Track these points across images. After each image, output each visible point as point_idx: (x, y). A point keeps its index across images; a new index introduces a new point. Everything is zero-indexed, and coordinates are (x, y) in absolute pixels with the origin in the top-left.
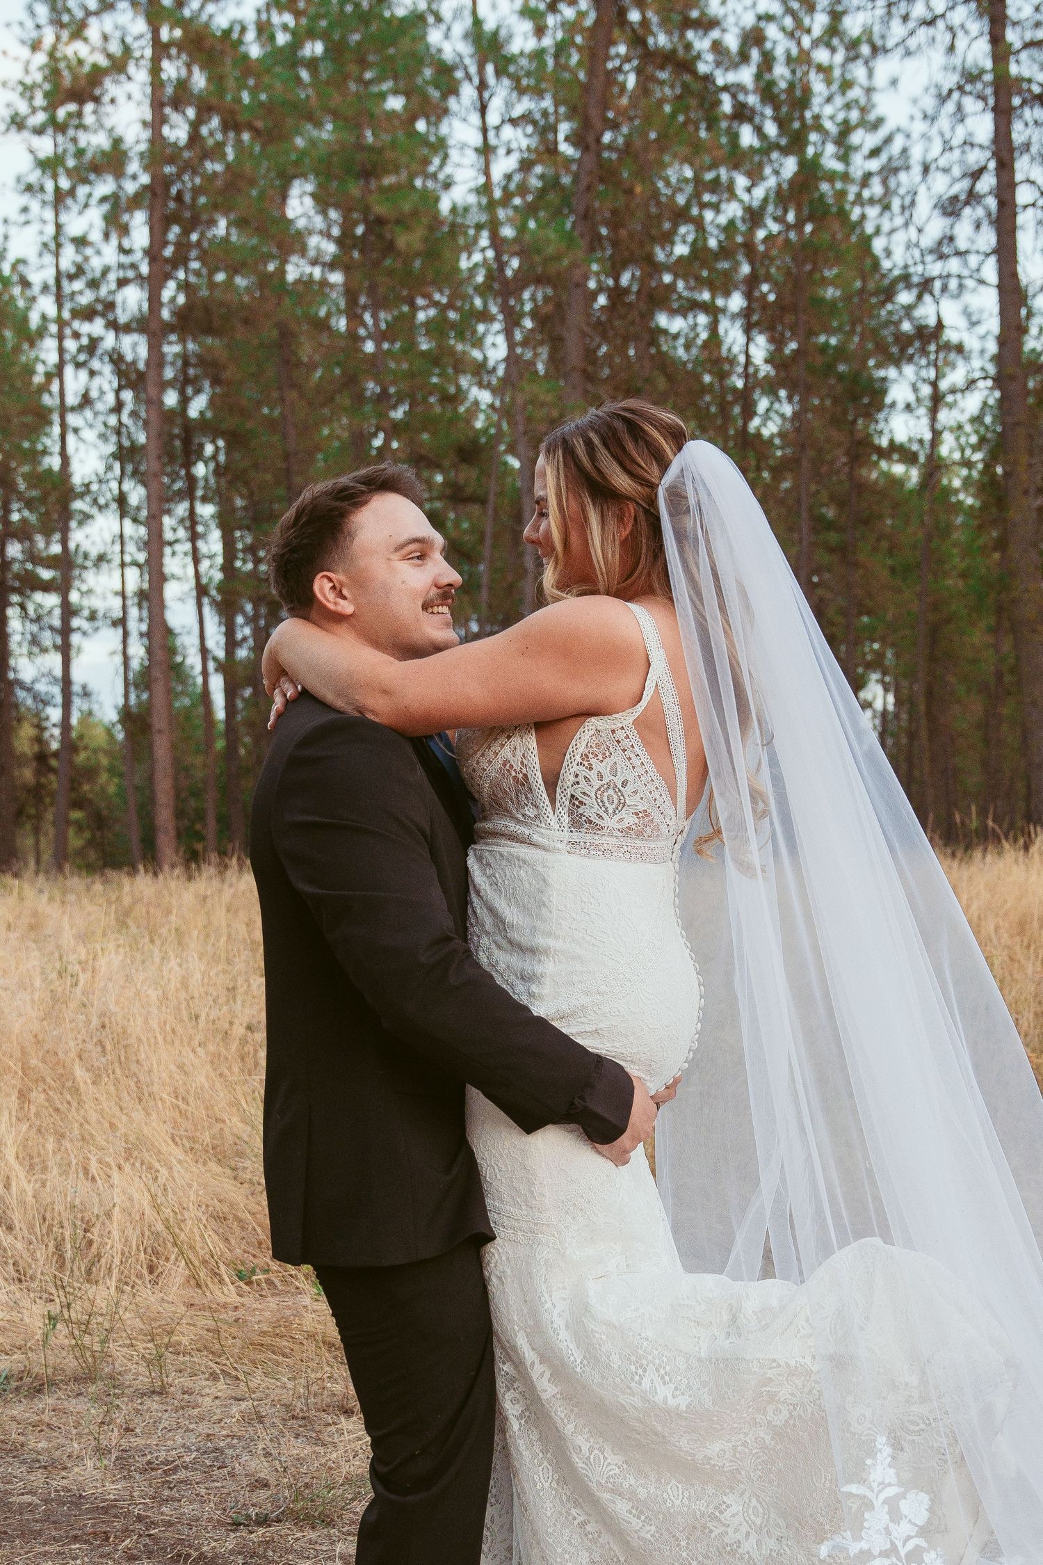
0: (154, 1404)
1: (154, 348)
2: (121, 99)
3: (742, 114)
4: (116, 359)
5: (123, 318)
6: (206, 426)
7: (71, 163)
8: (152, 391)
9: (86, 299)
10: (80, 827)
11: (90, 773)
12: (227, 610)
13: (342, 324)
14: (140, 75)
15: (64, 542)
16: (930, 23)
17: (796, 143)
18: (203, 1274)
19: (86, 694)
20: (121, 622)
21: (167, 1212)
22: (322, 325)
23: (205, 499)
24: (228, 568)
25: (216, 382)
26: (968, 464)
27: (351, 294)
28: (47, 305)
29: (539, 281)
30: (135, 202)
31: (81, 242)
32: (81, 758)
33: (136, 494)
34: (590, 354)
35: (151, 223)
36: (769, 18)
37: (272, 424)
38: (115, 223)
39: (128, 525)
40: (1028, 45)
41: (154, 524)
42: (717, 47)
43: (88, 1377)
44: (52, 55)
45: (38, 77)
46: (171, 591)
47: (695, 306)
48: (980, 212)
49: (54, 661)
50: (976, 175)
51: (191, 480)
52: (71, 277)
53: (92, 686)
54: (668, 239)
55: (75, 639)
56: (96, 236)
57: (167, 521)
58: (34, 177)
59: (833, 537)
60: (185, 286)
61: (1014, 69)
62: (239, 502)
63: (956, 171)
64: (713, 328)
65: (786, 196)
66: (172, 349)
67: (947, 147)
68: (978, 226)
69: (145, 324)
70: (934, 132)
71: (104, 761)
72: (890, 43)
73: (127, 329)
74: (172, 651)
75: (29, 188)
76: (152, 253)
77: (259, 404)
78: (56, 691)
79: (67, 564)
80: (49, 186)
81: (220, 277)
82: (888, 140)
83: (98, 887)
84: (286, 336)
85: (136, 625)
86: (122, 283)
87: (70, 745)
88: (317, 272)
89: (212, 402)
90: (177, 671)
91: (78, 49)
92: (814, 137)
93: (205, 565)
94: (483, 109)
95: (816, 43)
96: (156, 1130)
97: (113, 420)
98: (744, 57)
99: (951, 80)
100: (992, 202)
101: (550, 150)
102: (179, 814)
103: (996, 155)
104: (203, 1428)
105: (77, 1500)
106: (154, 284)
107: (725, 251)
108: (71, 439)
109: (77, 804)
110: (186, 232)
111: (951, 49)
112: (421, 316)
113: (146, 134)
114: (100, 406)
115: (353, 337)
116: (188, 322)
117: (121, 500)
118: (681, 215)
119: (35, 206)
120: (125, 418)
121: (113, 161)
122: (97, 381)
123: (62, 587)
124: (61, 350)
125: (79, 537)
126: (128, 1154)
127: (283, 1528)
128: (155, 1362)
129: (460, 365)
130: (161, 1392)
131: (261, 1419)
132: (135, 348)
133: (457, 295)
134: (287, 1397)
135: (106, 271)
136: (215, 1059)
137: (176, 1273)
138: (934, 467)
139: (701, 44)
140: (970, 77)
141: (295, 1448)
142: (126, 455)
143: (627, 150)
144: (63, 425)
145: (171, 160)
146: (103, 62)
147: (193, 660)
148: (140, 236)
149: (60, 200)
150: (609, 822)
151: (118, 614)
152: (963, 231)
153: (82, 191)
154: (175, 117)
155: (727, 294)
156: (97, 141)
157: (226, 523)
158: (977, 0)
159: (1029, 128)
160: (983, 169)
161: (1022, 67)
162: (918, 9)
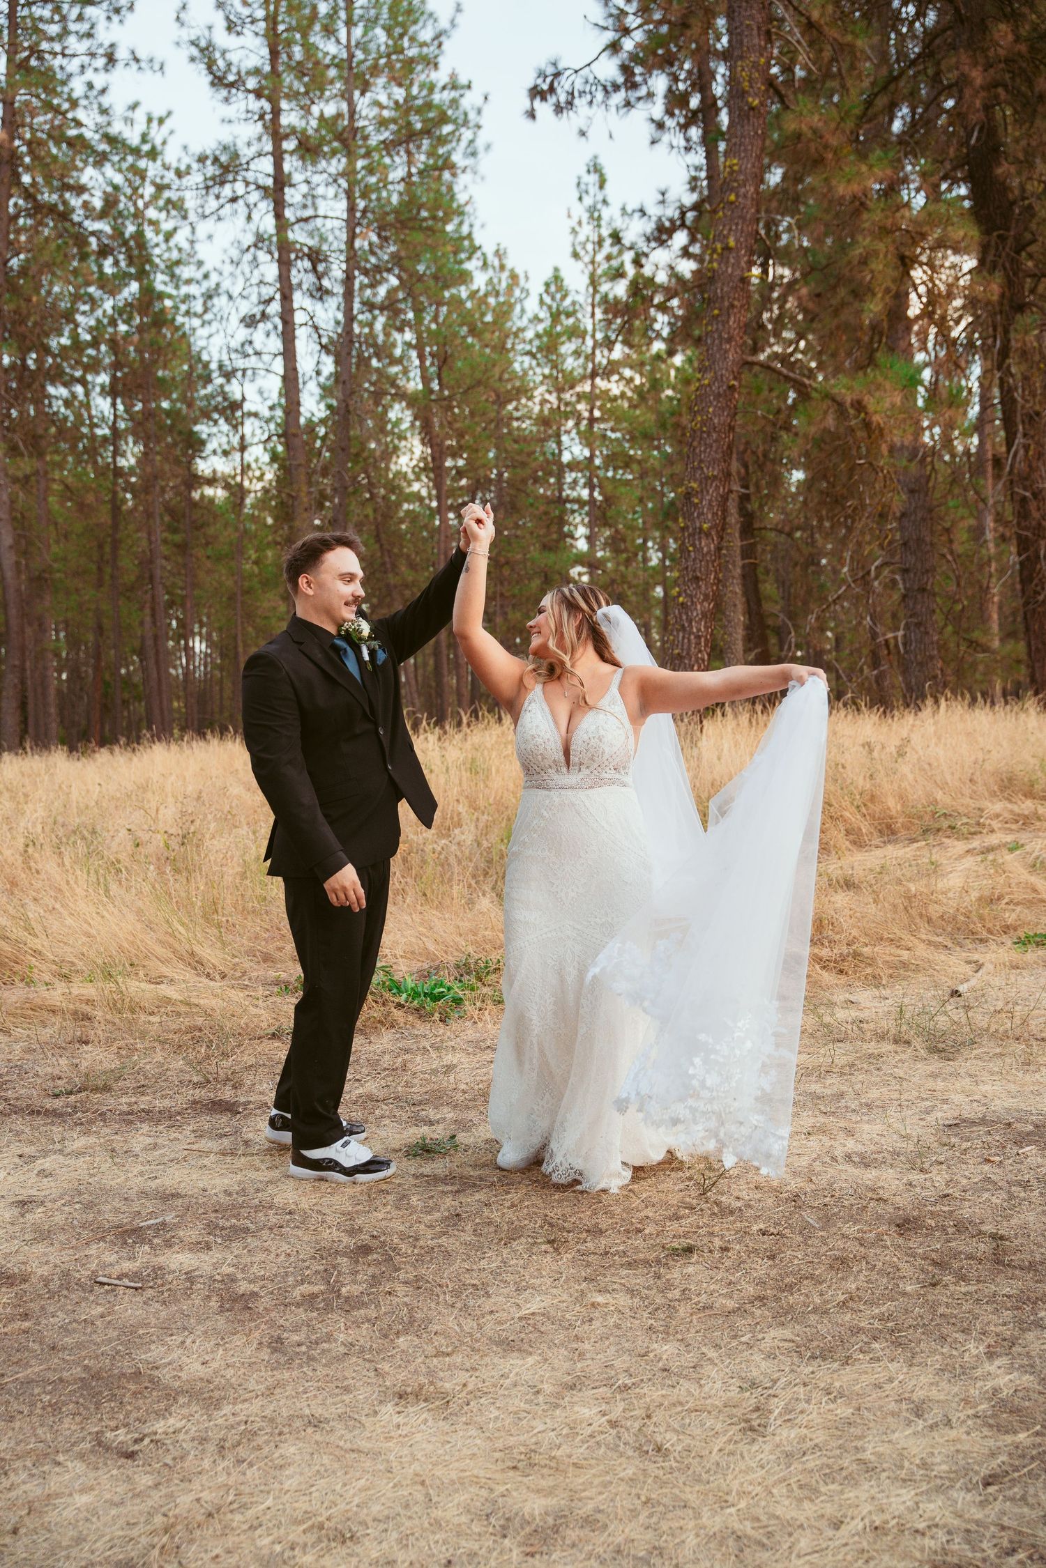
3: (104, 251)
16: (234, 200)
40: (299, 220)
42: (87, 206)
47: (73, 380)
48: (269, 326)
50: (269, 301)
54: (56, 333)
61: (290, 236)
64: (86, 394)
67: (247, 283)
68: (268, 335)
70: (238, 272)
72: (207, 212)
82: (207, 276)
92: (149, 268)
98: (104, 214)
99: (249, 240)
100: (278, 321)
103: (280, 290)
111: (249, 218)
118: (65, 318)
139: (75, 202)
140: (262, 238)
143: (27, 272)
155: (97, 373)
158: (265, 189)
159: (301, 273)
160: (272, 299)
161: (297, 235)
162: (227, 191)
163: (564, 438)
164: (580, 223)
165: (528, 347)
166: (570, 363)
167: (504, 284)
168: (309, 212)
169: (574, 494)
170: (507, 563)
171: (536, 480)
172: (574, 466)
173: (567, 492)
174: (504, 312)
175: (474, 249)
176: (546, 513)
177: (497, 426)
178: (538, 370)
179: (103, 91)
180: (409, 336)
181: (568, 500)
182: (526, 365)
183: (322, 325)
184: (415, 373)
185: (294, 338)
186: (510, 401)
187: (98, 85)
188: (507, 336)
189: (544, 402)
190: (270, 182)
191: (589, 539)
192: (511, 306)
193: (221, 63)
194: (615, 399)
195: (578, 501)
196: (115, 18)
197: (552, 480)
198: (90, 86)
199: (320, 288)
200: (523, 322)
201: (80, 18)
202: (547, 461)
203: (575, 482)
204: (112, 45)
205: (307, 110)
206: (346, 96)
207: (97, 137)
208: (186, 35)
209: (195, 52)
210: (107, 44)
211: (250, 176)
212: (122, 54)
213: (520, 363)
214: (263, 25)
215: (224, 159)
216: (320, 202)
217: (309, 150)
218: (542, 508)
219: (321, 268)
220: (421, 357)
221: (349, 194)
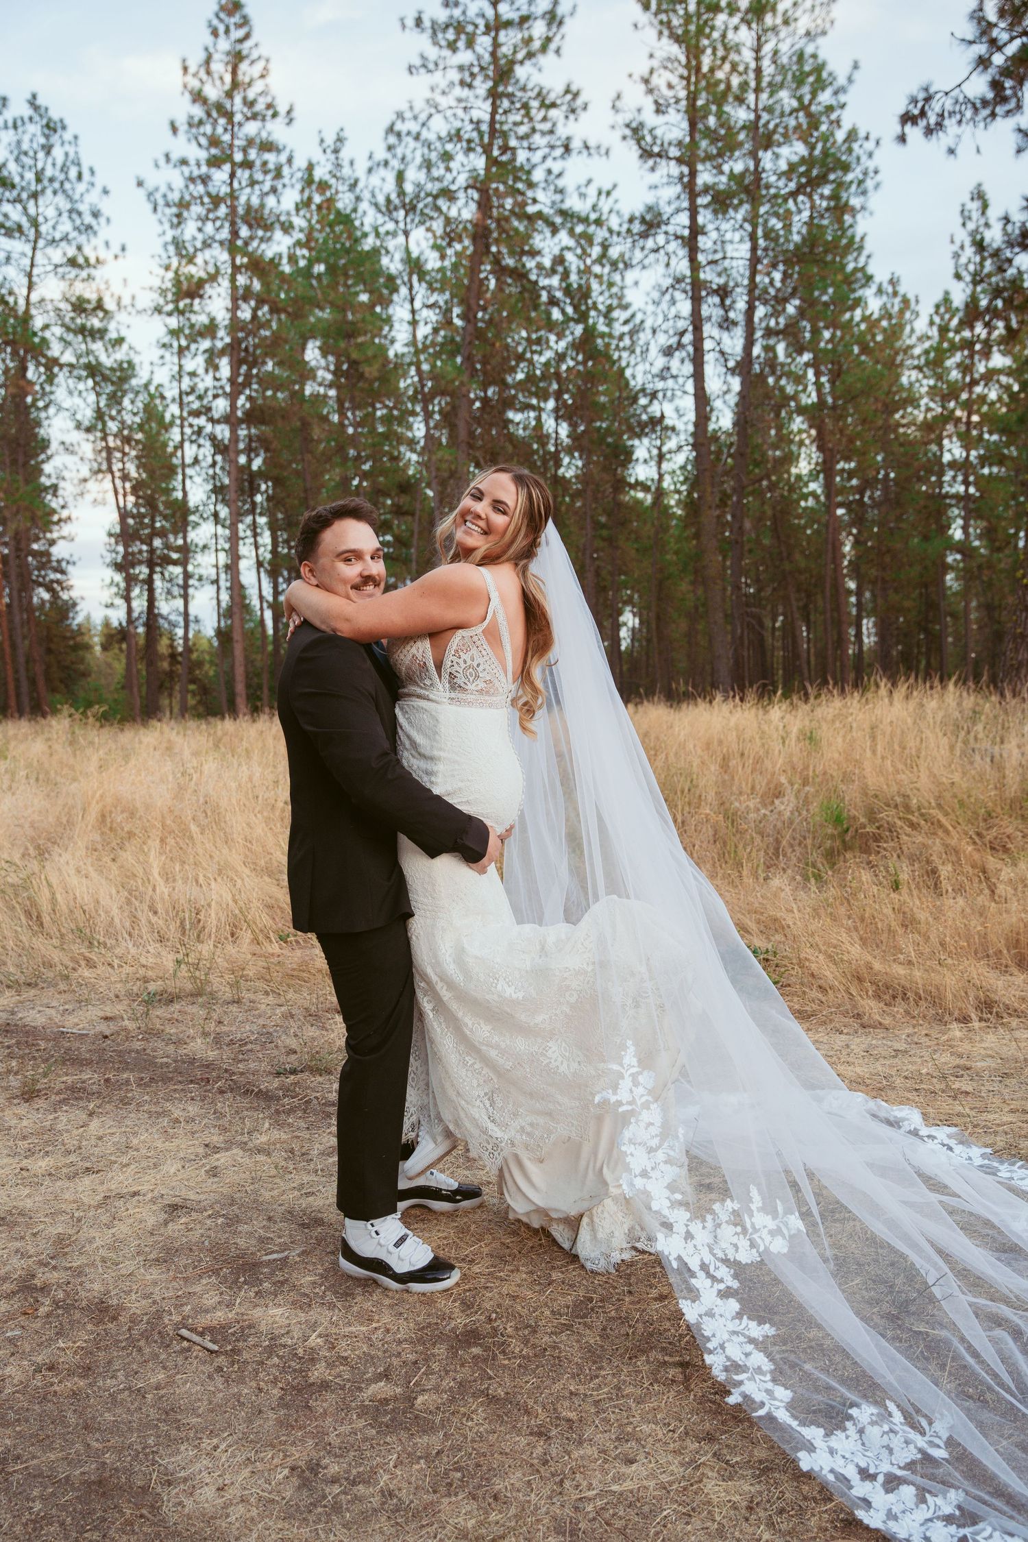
0: (234, 1008)
1: (233, 431)
2: (215, 296)
3: (553, 302)
4: (212, 438)
5: (216, 416)
6: (261, 474)
7: (187, 331)
8: (232, 455)
9: (196, 405)
10: (194, 693)
11: (199, 664)
12: (274, 574)
13: (335, 418)
14: (225, 283)
15: (185, 538)
16: (656, 251)
17: (582, 317)
18: (261, 938)
19: (197, 621)
20: (216, 582)
21: (241, 903)
22: (325, 419)
23: (261, 514)
24: (274, 552)
25: (267, 450)
26: (678, 492)
27: (340, 401)
28: (174, 409)
29: (443, 394)
30: (222, 352)
31: (193, 374)
32: (194, 656)
33: (224, 512)
34: (471, 434)
35: (231, 364)
36: (569, 249)
37: (297, 473)
38: (211, 365)
39: (220, 530)
40: (710, 263)
41: (233, 527)
42: (540, 266)
43: (199, 994)
44: (176, 272)
45: (169, 285)
46: (243, 564)
47: (527, 407)
48: (684, 354)
49: (179, 603)
50: (682, 334)
51: (254, 504)
52: (188, 394)
53: (201, 617)
54: (513, 370)
55: (191, 591)
56: (201, 371)
57: (241, 526)
58: (167, 340)
59: (605, 533)
60: (249, 398)
61: (702, 276)
62: (280, 516)
63: (671, 332)
64: (538, 419)
65: (578, 346)
66: (242, 432)
67: (666, 319)
69: (228, 419)
70: (659, 311)
71: (207, 657)
72: (634, 262)
73: (218, 422)
74: (244, 597)
75: (164, 345)
76: (232, 381)
77: (290, 463)
78: (181, 619)
79: (186, 551)
80: (175, 344)
81: (269, 393)
82: (633, 316)
83: (204, 726)
84: (305, 425)
85: (224, 584)
86: (215, 396)
87: (188, 649)
88: (322, 390)
89: (264, 461)
90: (247, 608)
91: (192, 269)
92: (593, 313)
93: (261, 550)
94: (412, 300)
95: (594, 262)
96: (235, 859)
97: (211, 472)
98: (553, 271)
99: (669, 281)
100: (690, 349)
101: (449, 322)
102: (248, 686)
103: (693, 323)
104: (261, 1021)
105: (192, 1061)
106: (233, 397)
107: (544, 377)
108: (188, 482)
109: (193, 681)
110: (250, 369)
111: (668, 265)
112: (379, 413)
113: (228, 316)
114: (204, 464)
115: (341, 425)
116: (251, 417)
117: (216, 515)
118: (520, 358)
119: (167, 355)
120: (218, 470)
121: (210, 329)
122: (202, 450)
123: (184, 563)
124: (182, 434)
125: (192, 535)
126: (220, 872)
127: (305, 1075)
128: (235, 985)
129: (400, 440)
130: (238, 1002)
131: (292, 1016)
132: (223, 432)
133: (399, 402)
134: (306, 1004)
135: (206, 390)
136: (268, 821)
137: (246, 936)
138: (660, 493)
139: (530, 264)
140: (679, 280)
141: (311, 1032)
142: (218, 490)
143: (490, 322)
144: (184, 475)
145: (242, 330)
146: (203, 275)
147: (255, 602)
148: (225, 370)
149: (181, 351)
150: (471, 687)
151: (214, 577)
152: (675, 364)
153: (193, 347)
154: (244, 306)
155: (546, 400)
156: (201, 319)
157: (273, 527)
158: (682, 238)
159: (710, 308)
160: (685, 331)
161: (707, 275)
162: (650, 243)
163: (946, 442)
164: (962, 247)
165: (916, 362)
166: (955, 375)
167: (896, 308)
168: (719, 256)
169: (953, 491)
170: (888, 551)
171: (920, 479)
172: (953, 464)
173: (946, 489)
174: (895, 332)
175: (869, 278)
176: (925, 507)
177: (886, 433)
178: (925, 382)
179: (560, 175)
180: (807, 357)
181: (947, 496)
182: (913, 378)
183: (727, 350)
184: (811, 388)
185: (702, 364)
186: (897, 411)
187: (556, 171)
188: (897, 353)
189: (928, 409)
190: (686, 232)
191: (965, 528)
192: (901, 326)
193: (648, 139)
194: (992, 404)
195: (956, 496)
196: (572, 117)
197: (933, 479)
198: (549, 172)
199: (727, 319)
200: (913, 340)
201: (545, 119)
202: (929, 460)
203: (954, 478)
204: (568, 139)
205: (719, 168)
206: (753, 154)
207: (552, 212)
208: (622, 119)
209: (628, 132)
210: (564, 137)
211: (670, 229)
212: (576, 144)
213: (908, 377)
214: (684, 103)
215: (648, 217)
216: (729, 247)
217: (721, 203)
218: (922, 503)
219: (728, 302)
220: (818, 374)
221: (753, 237)
